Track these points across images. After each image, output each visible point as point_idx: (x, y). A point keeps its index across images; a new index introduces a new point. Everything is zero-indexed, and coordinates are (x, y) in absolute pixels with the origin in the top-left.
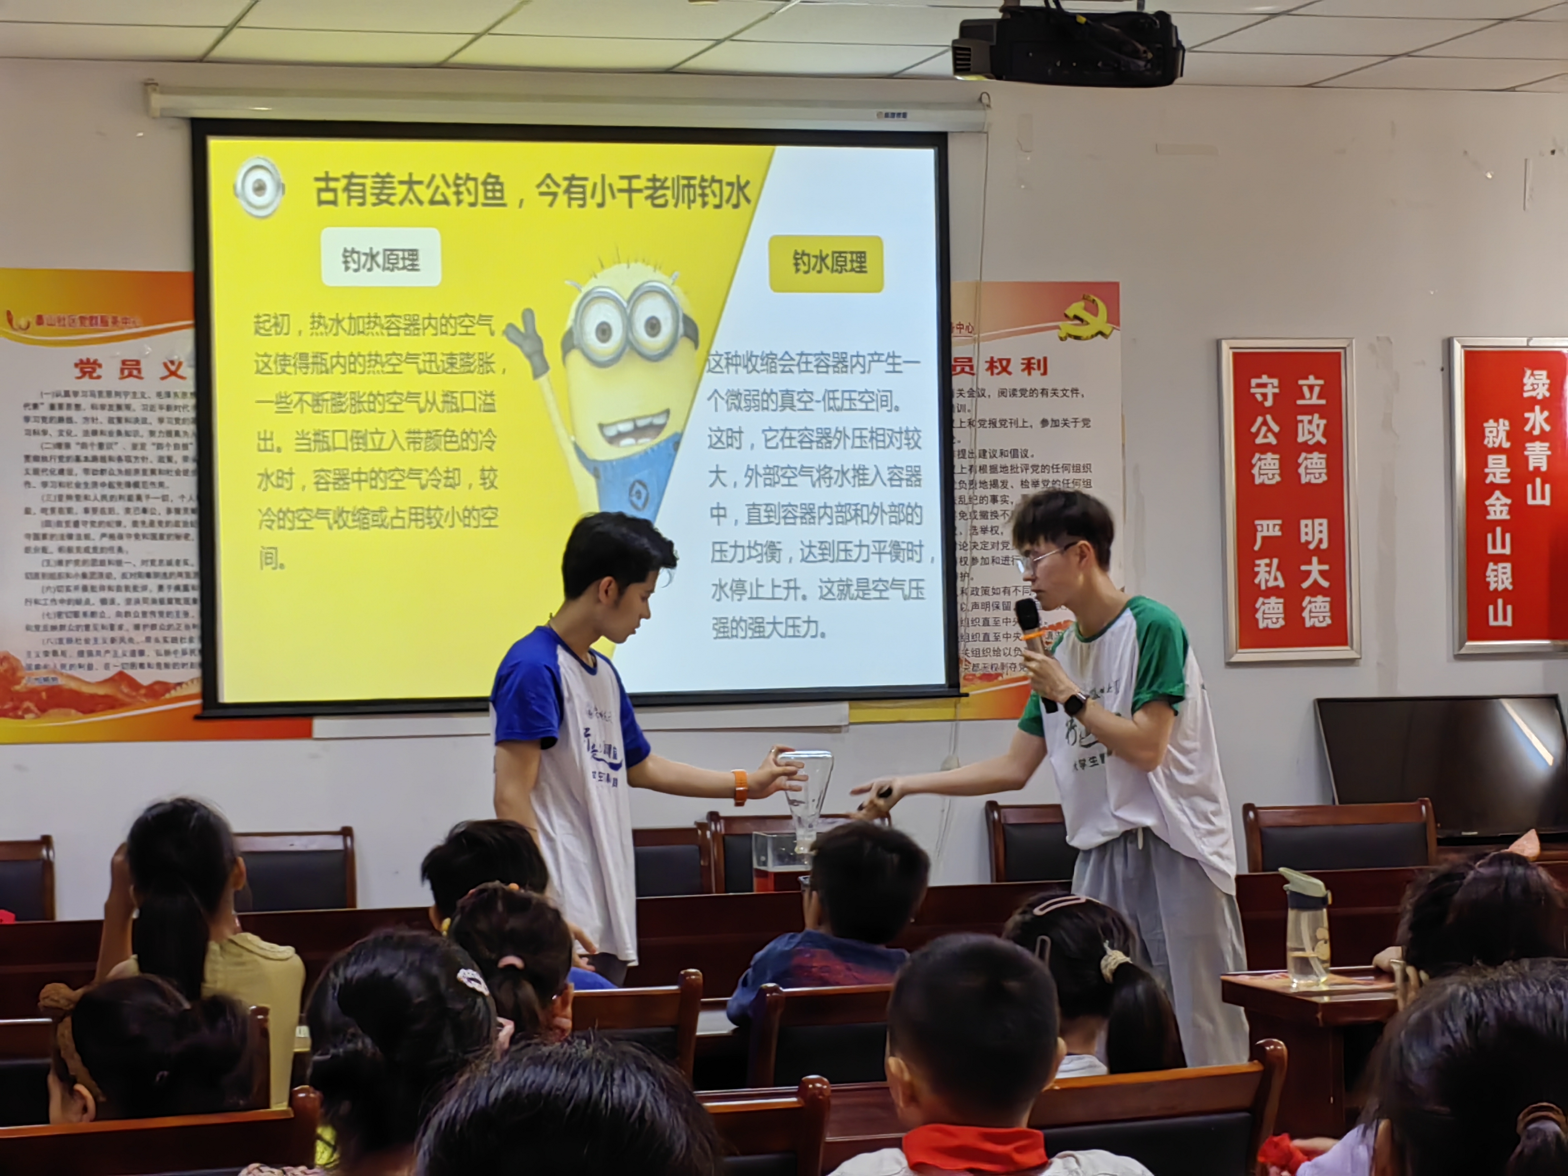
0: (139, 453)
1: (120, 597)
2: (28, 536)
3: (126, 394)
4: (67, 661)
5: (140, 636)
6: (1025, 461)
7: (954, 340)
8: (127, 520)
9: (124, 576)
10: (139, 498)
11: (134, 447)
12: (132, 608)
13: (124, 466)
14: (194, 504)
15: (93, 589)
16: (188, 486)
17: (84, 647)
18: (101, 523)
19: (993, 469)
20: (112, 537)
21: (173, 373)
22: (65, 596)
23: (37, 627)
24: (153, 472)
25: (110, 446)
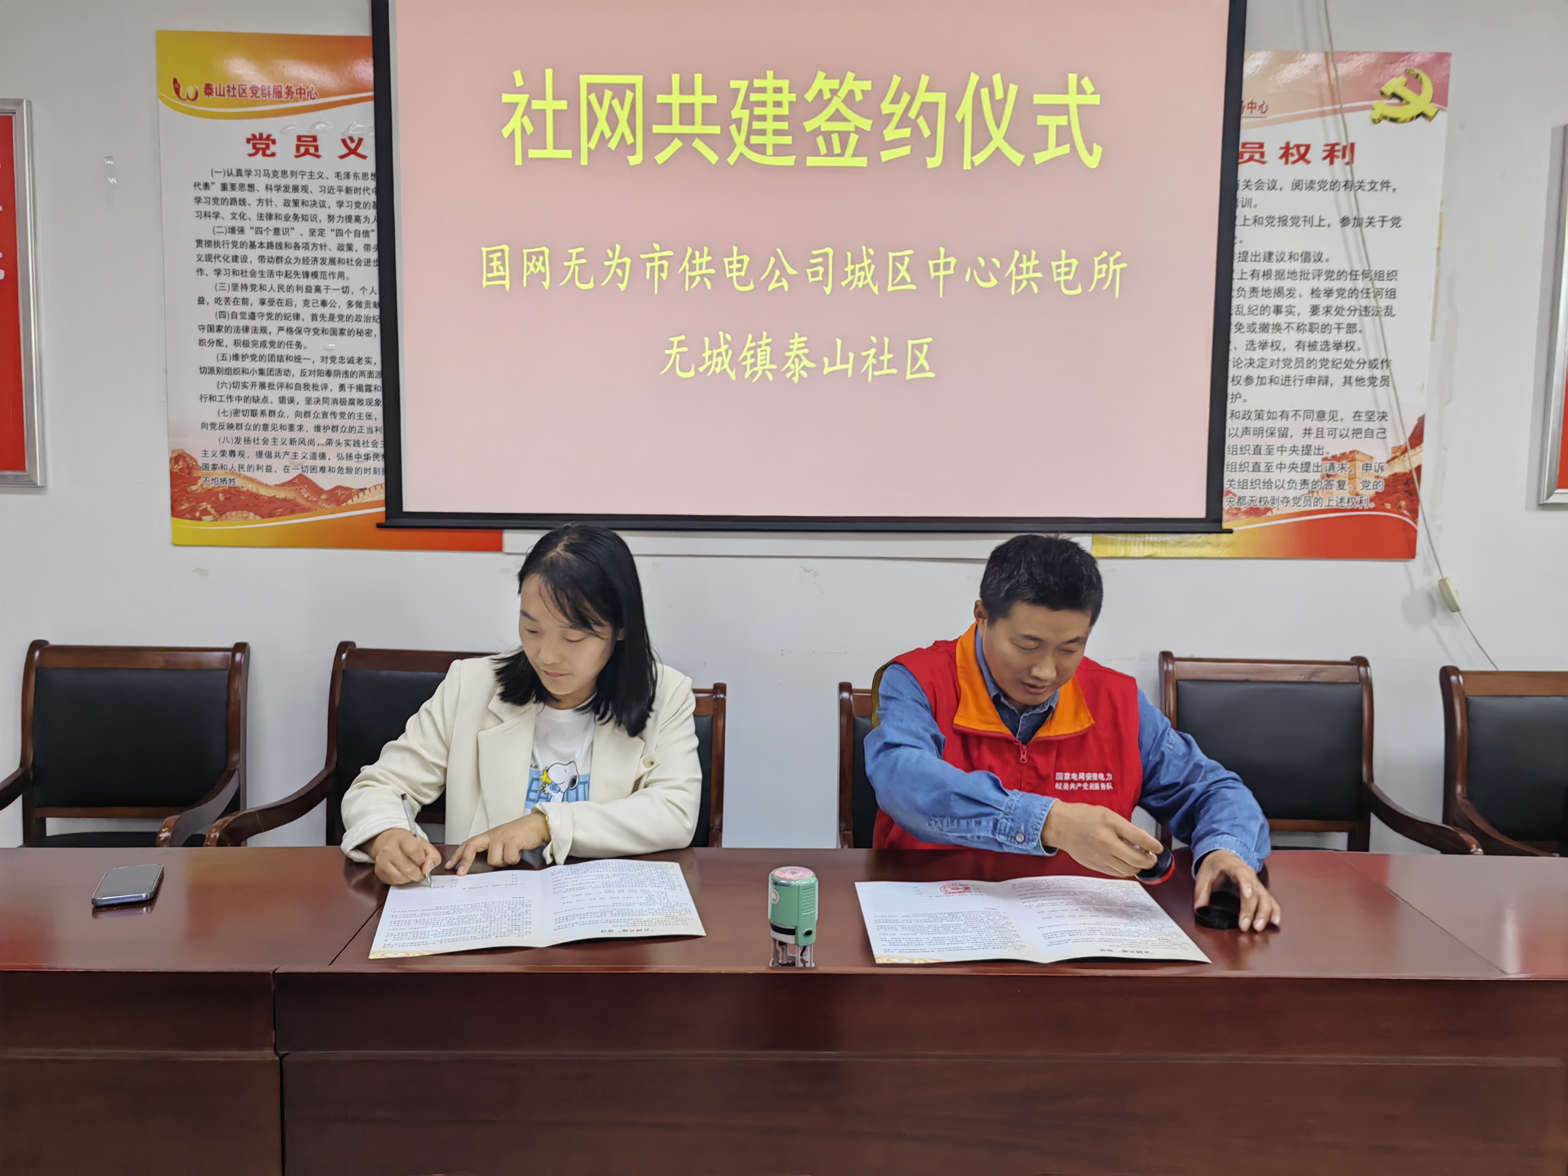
0: (319, 240)
1: (300, 396)
2: (202, 328)
3: (303, 173)
4: (246, 462)
5: (321, 438)
6: (1319, 266)
7: (1244, 121)
8: (306, 313)
9: (303, 373)
10: (318, 289)
11: (312, 232)
12: (312, 408)
13: (302, 253)
14: (376, 298)
15: (271, 386)
16: (370, 277)
17: (264, 449)
18: (278, 316)
19: (1280, 275)
20: (290, 330)
21: (353, 152)
22: (243, 393)
23: (213, 425)
24: (332, 261)
25: (286, 231)
